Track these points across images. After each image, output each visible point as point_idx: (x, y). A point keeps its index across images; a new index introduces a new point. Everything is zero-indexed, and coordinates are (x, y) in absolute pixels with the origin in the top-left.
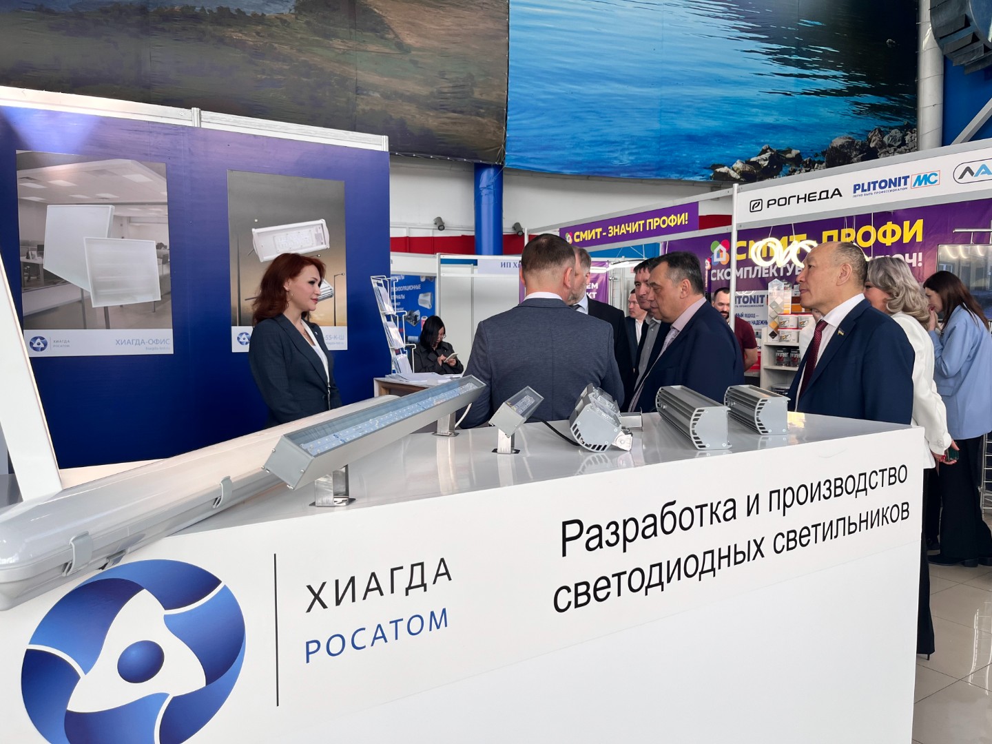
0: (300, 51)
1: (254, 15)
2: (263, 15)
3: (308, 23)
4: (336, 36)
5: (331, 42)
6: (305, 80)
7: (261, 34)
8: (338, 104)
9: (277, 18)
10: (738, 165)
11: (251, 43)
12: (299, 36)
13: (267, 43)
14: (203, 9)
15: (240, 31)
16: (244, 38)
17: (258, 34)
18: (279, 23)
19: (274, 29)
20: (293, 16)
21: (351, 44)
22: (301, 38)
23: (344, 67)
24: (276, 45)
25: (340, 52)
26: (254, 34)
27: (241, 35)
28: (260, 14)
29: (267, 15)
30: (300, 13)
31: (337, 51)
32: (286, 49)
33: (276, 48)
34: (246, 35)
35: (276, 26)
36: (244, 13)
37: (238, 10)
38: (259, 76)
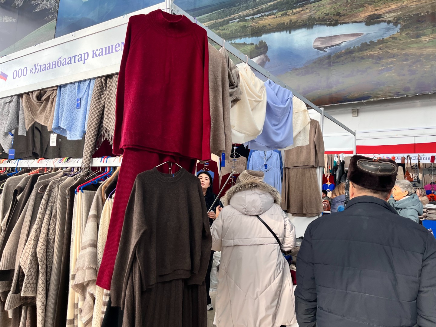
0: (402, 49)
1: (378, 41)
2: (383, 39)
3: (407, 34)
4: (423, 35)
5: (420, 39)
6: (405, 63)
7: (382, 48)
8: (425, 70)
9: (390, 38)
11: (377, 54)
12: (402, 42)
13: (384, 51)
14: (354, 47)
15: (371, 51)
16: (373, 53)
17: (380, 49)
18: (391, 40)
19: (388, 43)
20: (399, 34)
21: (433, 36)
22: (403, 43)
23: (429, 49)
24: (389, 51)
25: (426, 42)
26: (378, 49)
27: (371, 52)
28: (381, 39)
29: (385, 38)
30: (403, 31)
31: (424, 42)
32: (395, 51)
33: (389, 52)
34: (374, 51)
35: (390, 42)
36: (374, 42)
37: (371, 42)
38: (380, 68)
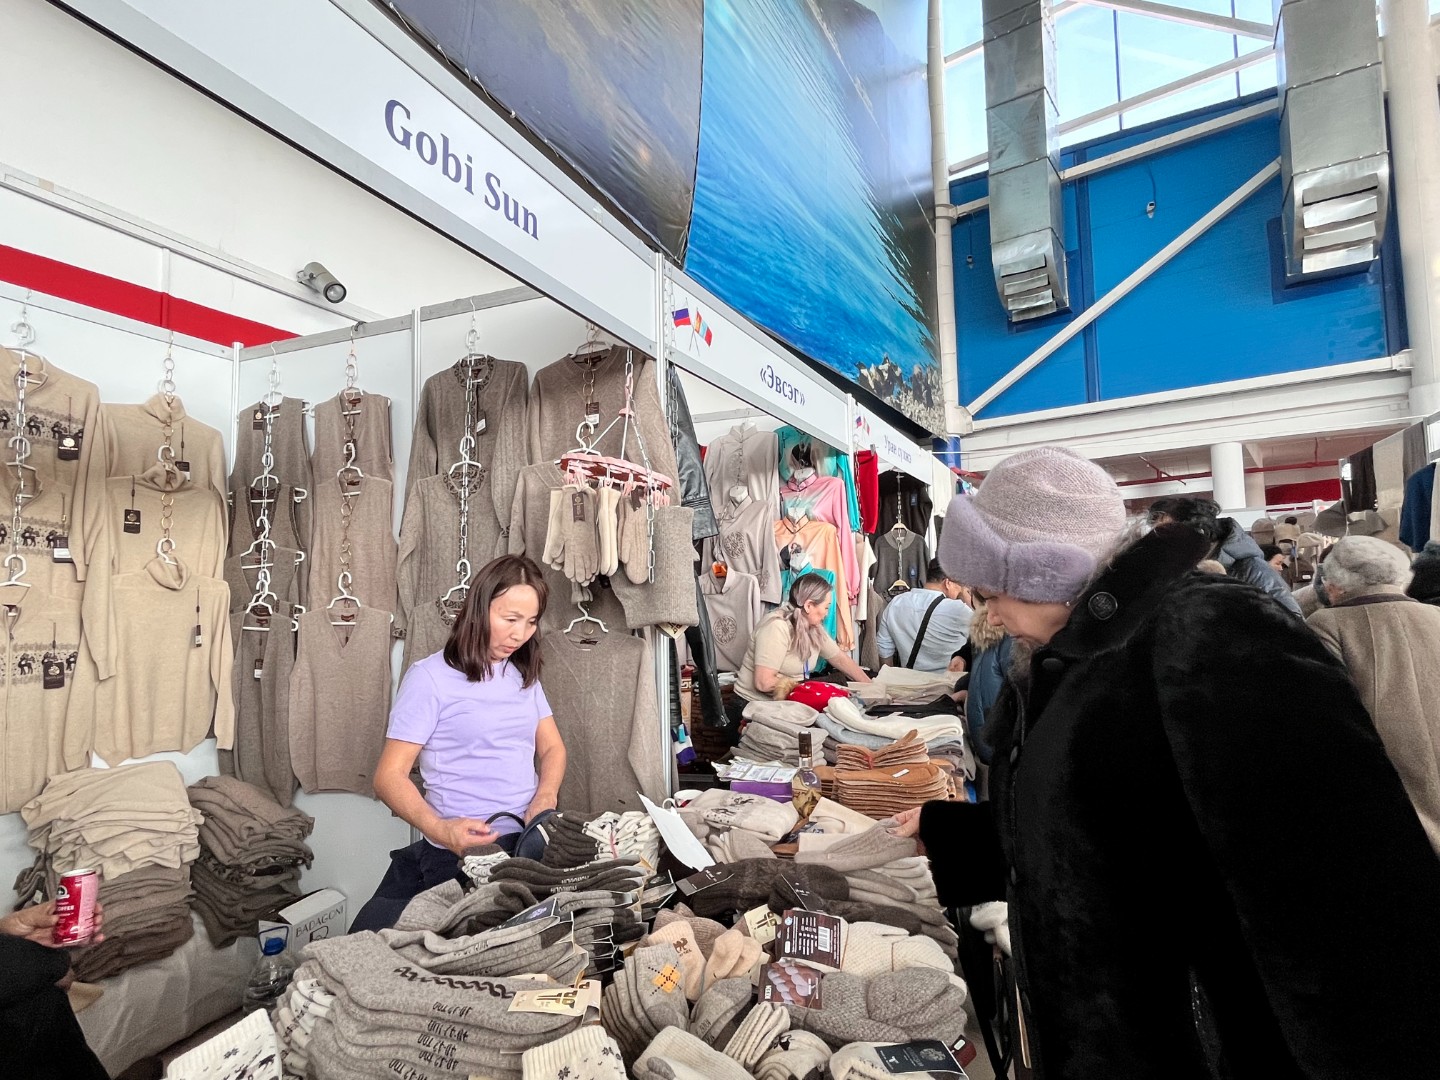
10: (873, 370)
